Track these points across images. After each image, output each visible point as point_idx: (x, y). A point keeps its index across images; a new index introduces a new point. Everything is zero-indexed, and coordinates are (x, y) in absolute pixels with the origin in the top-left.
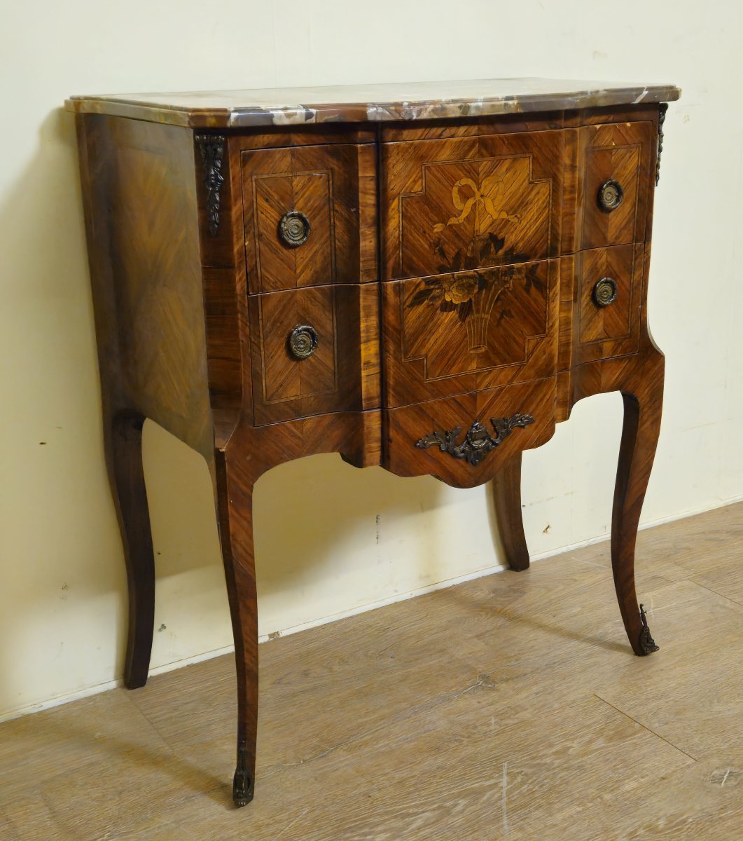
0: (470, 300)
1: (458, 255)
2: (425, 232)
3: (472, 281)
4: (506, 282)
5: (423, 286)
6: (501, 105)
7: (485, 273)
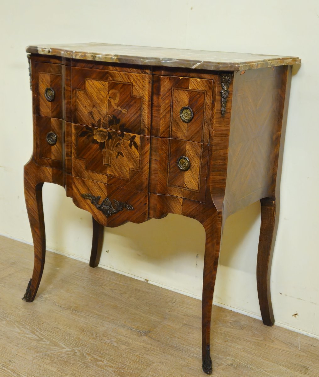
0: (104, 142)
1: (100, 120)
2: (86, 107)
3: (105, 134)
4: (121, 140)
5: (85, 129)
6: (109, 58)
7: (111, 132)
